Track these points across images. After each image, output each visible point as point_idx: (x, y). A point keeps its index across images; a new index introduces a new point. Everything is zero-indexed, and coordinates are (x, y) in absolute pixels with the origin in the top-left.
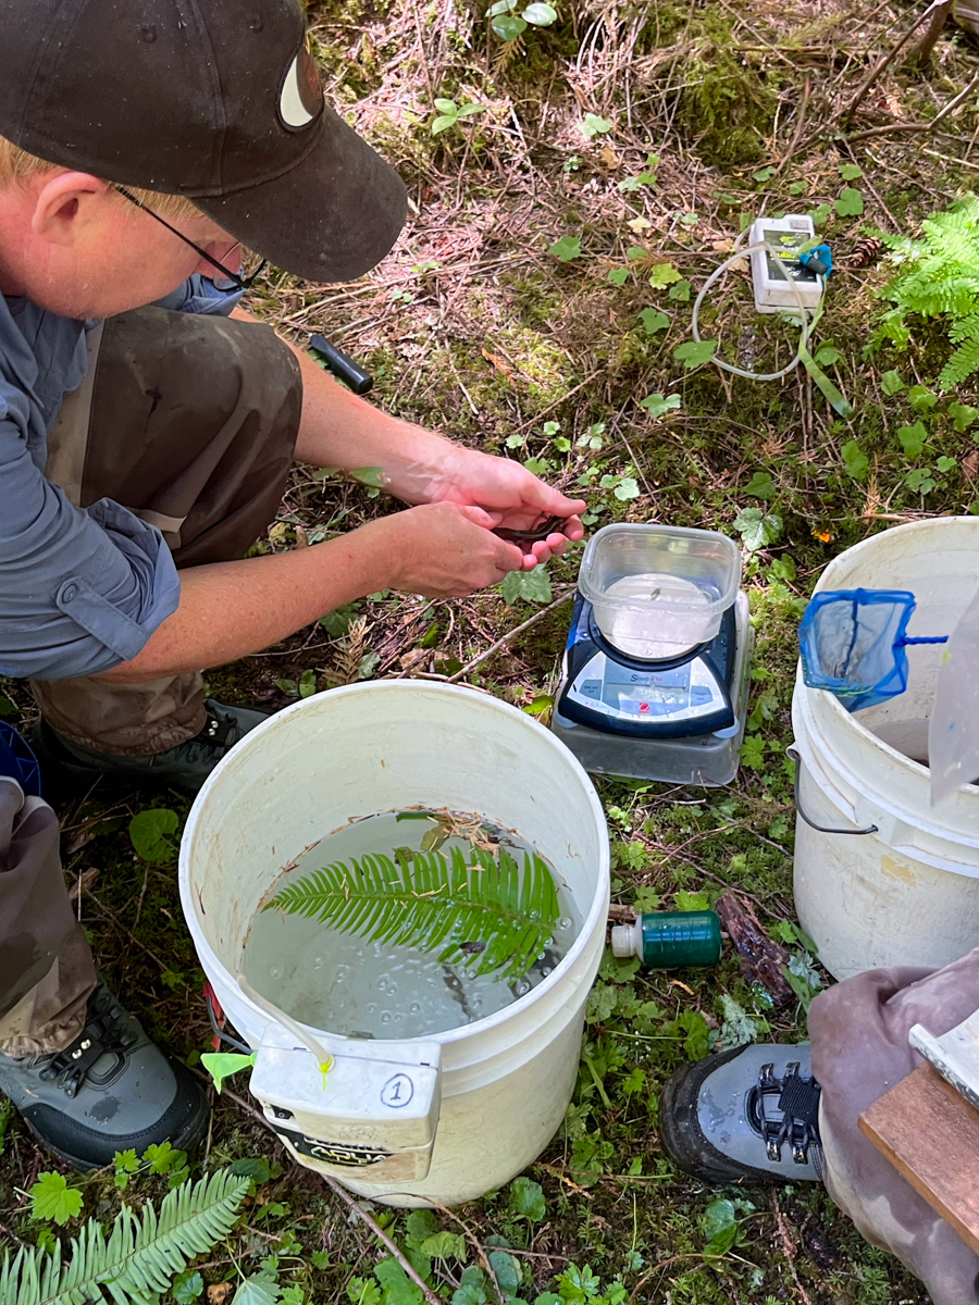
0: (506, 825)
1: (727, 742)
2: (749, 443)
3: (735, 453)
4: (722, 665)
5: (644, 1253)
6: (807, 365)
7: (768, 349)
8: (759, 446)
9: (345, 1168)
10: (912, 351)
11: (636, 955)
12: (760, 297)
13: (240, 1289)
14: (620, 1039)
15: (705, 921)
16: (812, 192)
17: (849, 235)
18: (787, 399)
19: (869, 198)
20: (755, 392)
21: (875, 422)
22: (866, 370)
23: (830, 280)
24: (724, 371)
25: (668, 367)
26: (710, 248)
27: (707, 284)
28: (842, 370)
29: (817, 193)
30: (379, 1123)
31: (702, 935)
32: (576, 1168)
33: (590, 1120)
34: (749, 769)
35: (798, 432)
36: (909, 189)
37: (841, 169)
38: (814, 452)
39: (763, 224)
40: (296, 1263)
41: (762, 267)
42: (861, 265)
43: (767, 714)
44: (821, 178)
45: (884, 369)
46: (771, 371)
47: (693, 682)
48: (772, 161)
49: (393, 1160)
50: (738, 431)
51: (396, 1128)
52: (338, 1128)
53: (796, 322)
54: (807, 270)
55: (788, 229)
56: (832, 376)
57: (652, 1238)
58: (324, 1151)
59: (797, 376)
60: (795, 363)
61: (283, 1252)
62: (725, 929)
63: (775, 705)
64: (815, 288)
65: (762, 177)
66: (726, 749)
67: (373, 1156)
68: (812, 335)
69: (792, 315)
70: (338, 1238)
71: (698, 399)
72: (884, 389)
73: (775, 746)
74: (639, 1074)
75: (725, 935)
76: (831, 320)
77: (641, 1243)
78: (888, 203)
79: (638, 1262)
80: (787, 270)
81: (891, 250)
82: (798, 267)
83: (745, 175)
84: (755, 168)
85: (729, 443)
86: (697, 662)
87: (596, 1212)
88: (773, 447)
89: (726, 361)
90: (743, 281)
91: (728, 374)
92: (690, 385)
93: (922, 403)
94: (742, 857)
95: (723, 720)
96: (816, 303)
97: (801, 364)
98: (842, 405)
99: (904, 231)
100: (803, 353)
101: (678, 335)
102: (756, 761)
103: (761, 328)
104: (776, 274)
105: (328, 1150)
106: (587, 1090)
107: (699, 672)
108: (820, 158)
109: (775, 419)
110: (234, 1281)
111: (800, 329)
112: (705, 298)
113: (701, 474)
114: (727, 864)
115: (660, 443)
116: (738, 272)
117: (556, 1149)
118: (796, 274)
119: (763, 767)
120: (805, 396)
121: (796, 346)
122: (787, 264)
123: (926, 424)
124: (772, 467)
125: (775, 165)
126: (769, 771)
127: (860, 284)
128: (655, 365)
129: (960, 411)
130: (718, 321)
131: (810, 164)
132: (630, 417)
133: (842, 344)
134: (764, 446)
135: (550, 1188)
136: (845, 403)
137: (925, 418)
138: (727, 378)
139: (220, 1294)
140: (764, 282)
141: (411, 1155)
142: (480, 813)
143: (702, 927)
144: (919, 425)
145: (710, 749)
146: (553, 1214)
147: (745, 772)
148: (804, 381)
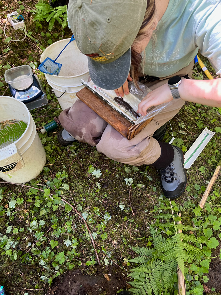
0: (13, 119)
1: (44, 97)
2: (25, 52)
3: (24, 55)
4: (37, 86)
5: (65, 166)
6: (28, 36)
7: (20, 35)
8: (27, 52)
9: (11, 170)
10: (44, 28)
11: (46, 132)
12: (14, 27)
13: (9, 204)
14: (49, 144)
15: (53, 122)
16: (15, 8)
17: (25, 12)
18: (28, 43)
19: (25, 6)
20: (22, 43)
21: (43, 42)
22: (38, 34)
23: (24, 20)
24: (15, 41)
25: (5, 44)
26: (2, 23)
27: (5, 29)
28: (34, 35)
29: (16, 8)
30: (11, 157)
31: (53, 125)
32: (51, 162)
33: (50, 156)
34: (50, 100)
35: (32, 48)
36: (30, 2)
37: (18, 2)
38: (36, 50)
39: (9, 15)
40: (17, 196)
41: (12, 22)
42: (28, 17)
43: (48, 91)
44: (15, 5)
45: (40, 33)
46: (22, 39)
47: (34, 90)
48: (6, 5)
49: (18, 164)
50: (22, 51)
51: (14, 157)
52: (5, 162)
53: (22, 29)
54: (20, 20)
55: (13, 14)
56: (33, 36)
57: (66, 164)
58: (6, 169)
59: (27, 38)
60: (25, 36)
61: (14, 196)
62: (57, 123)
63: (49, 89)
64: (22, 22)
65: (5, 8)
66: (44, 98)
67: (14, 165)
68: (26, 31)
69: (21, 28)
70: (21, 190)
71: (13, 48)
72: (42, 35)
73: (52, 95)
74: (54, 146)
75: (57, 124)
76: (28, 27)
77: (64, 165)
78: (28, 6)
79: (65, 167)
80: (16, 21)
81: (32, 13)
82: (18, 20)
83: (2, 9)
84: (3, 7)
85: (22, 54)
86: (33, 86)
87: (57, 166)
88: (30, 52)
89: (14, 40)
90: (10, 26)
91: (15, 42)
92: (10, 46)
93: (49, 36)
94: (55, 112)
95: (41, 93)
96: (24, 25)
97: (27, 36)
98: (37, 41)
99: (33, 9)
100: (26, 34)
101: (4, 39)
102: (50, 98)
103: (17, 32)
104: (15, 22)
105: (7, 168)
106: (48, 152)
107: (34, 88)
108: (14, 2)
109: (27, 47)
110: (8, 203)
111: (23, 30)
112: (5, 31)
113: (20, 60)
114: (53, 114)
115: (10, 58)
116: (9, 25)
117: (47, 162)
118: (18, 21)
119: (51, 99)
120: (30, 41)
121: (24, 33)
122: (16, 20)
123: (51, 39)
124: (31, 55)
125: (7, 5)
126: (53, 99)
127: (30, 20)
128: (3, 45)
129: (55, 35)
130: (9, 34)
131: (12, 4)
132: (3, 55)
133: (32, 31)
134: (28, 52)
135: (49, 166)
136: (37, 40)
137: (51, 38)
138: (16, 43)
139: (7, 206)
140: (13, 24)
141: (20, 162)
142: (8, 119)
143: (53, 123)
144: (50, 39)
145: (42, 99)
146: (51, 169)
147: (49, 101)
148: (29, 39)
